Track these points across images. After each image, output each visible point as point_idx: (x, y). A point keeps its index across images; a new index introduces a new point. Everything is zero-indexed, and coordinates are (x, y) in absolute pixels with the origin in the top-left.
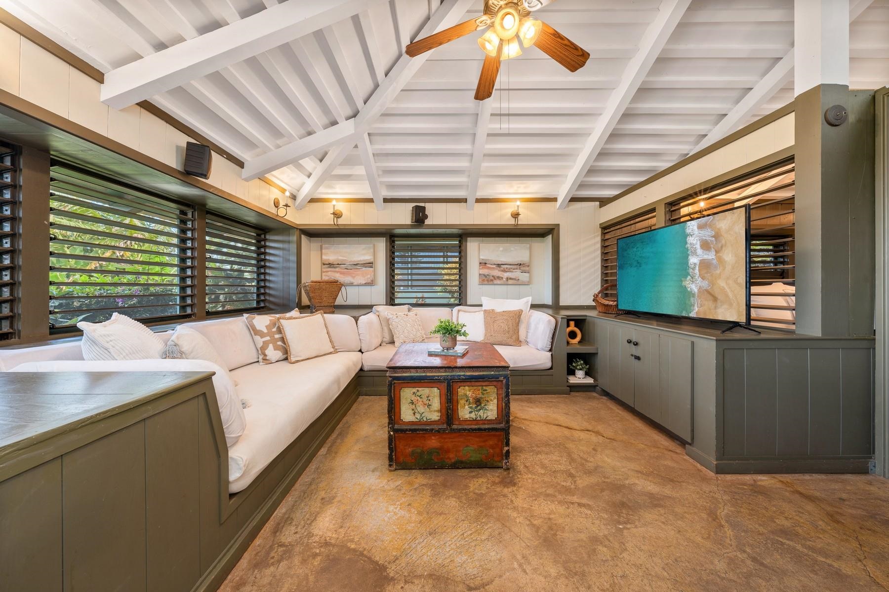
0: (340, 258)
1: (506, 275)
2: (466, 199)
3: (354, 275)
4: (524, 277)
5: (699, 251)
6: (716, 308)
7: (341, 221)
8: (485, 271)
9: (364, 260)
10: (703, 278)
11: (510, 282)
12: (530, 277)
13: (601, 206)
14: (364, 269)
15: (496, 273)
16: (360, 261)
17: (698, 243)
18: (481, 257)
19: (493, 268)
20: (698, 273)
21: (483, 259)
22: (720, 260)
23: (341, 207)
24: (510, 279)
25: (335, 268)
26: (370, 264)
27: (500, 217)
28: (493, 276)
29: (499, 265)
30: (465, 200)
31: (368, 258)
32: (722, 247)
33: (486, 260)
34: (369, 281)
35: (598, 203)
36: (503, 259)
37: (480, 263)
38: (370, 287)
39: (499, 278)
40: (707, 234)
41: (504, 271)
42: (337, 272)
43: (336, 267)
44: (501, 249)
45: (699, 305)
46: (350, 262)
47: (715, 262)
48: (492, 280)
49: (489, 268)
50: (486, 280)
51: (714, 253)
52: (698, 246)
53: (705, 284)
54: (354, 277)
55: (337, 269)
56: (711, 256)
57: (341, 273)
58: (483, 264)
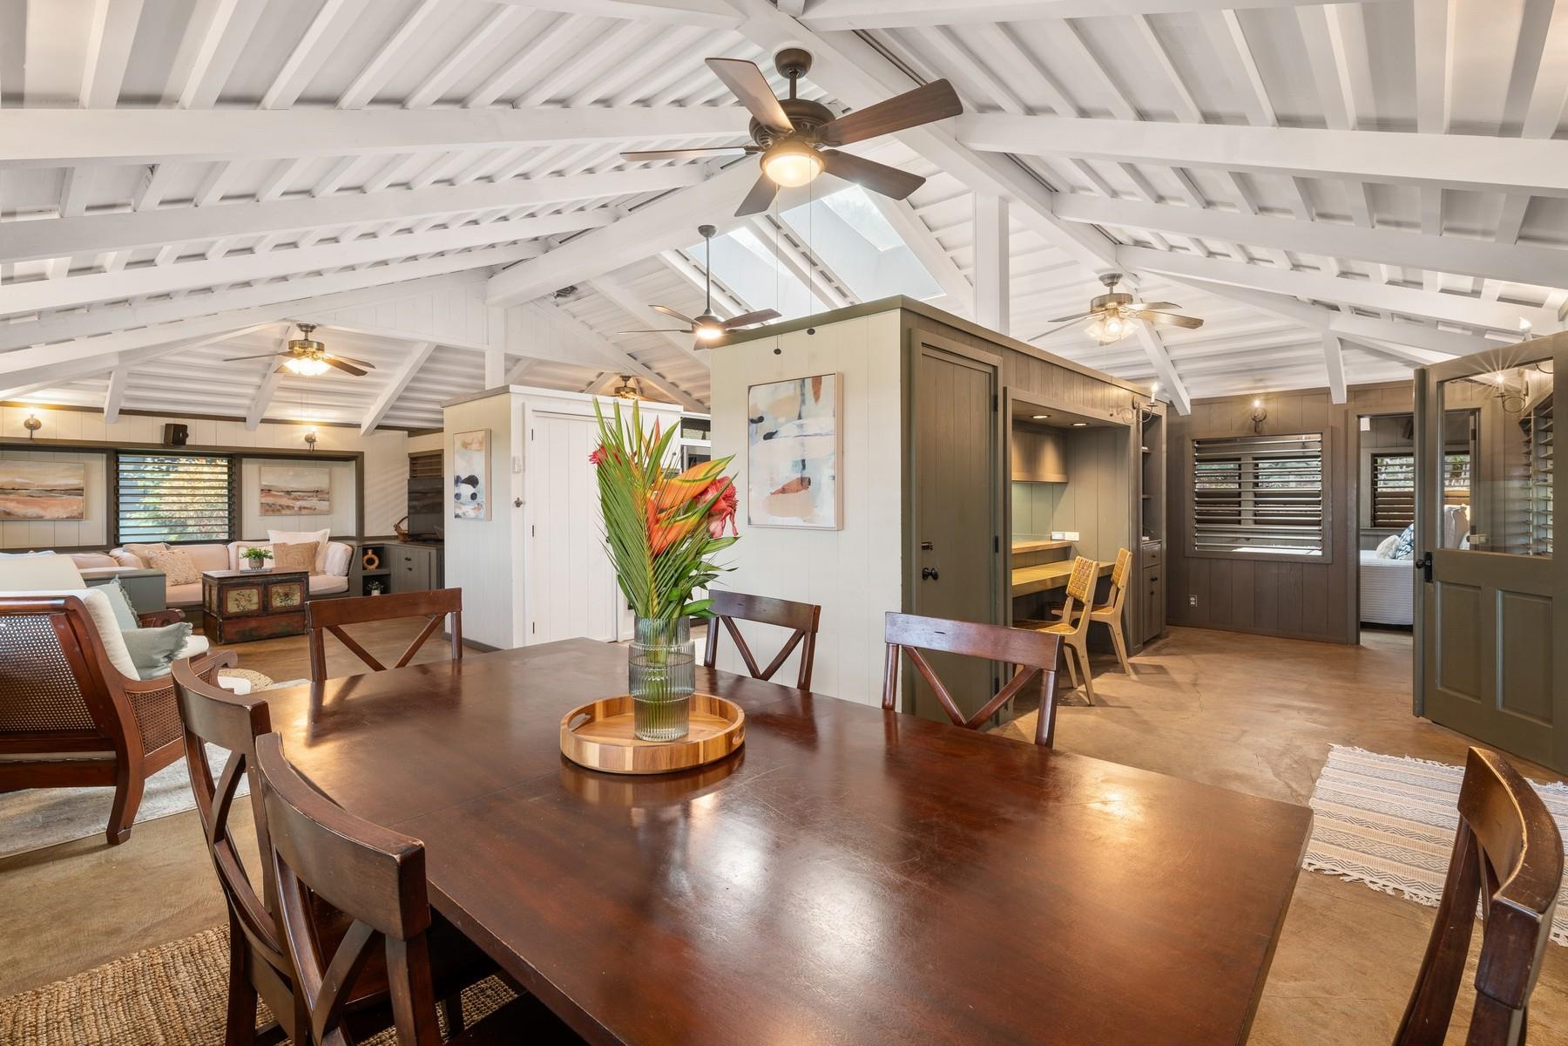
0: (18, 480)
1: (299, 504)
2: (245, 418)
3: (45, 506)
4: (324, 505)
7: (37, 434)
8: (270, 500)
9: (66, 485)
11: (304, 511)
12: (330, 505)
13: (409, 436)
14: (65, 497)
15: (285, 501)
16: (60, 485)
18: (264, 483)
19: (281, 496)
21: (266, 486)
23: (41, 415)
24: (304, 508)
25: (6, 494)
26: (78, 491)
27: (291, 440)
28: (280, 506)
29: (288, 493)
30: (244, 420)
31: (74, 482)
33: (271, 486)
34: (75, 514)
35: (406, 432)
36: (293, 485)
37: (262, 490)
38: (77, 523)
39: (288, 507)
41: (296, 499)
42: (12, 500)
43: (11, 493)
44: (291, 473)
46: (38, 487)
48: (279, 510)
49: (275, 496)
50: (269, 509)
54: (44, 509)
55: (11, 496)
57: (18, 502)
58: (266, 491)
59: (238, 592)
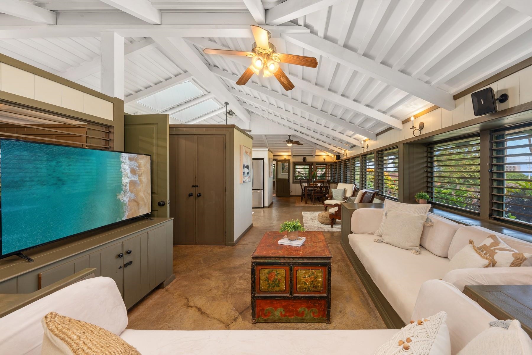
5: (129, 175)
6: (138, 209)
10: (132, 192)
17: (129, 169)
20: (129, 189)
22: (141, 181)
32: (142, 174)
40: (134, 164)
45: (129, 210)
47: (138, 182)
51: (138, 177)
52: (129, 171)
53: (132, 196)
56: (136, 178)
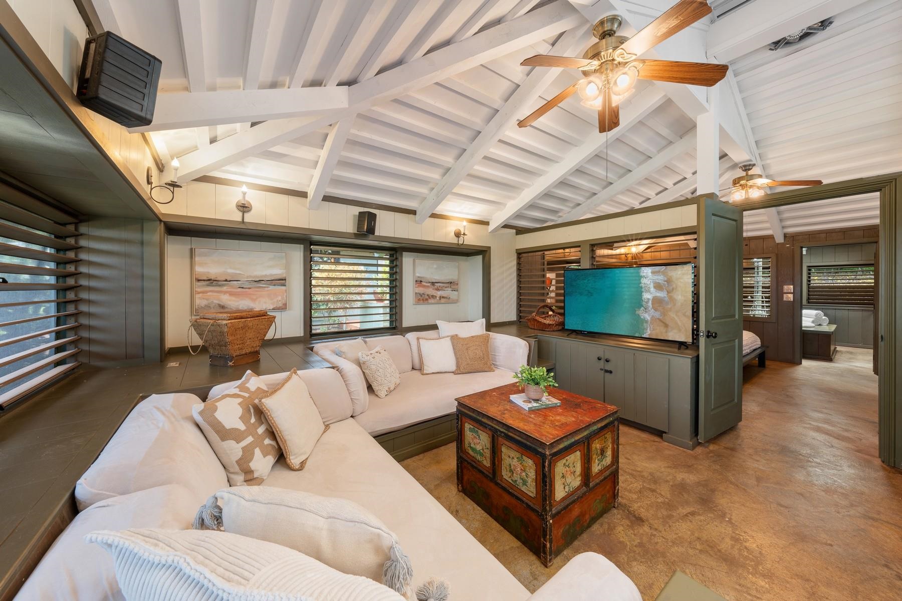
0: (230, 271)
1: (439, 293)
2: (415, 211)
3: (255, 297)
4: (453, 295)
5: (652, 289)
6: (666, 332)
7: (249, 218)
8: (421, 290)
9: (271, 275)
10: (656, 310)
11: (443, 300)
12: (459, 295)
13: (517, 234)
14: (271, 287)
15: (430, 291)
16: (266, 276)
17: (652, 284)
18: (418, 275)
19: (428, 287)
20: (651, 306)
21: (419, 277)
22: (672, 299)
23: (254, 198)
24: (443, 297)
25: (220, 286)
26: (281, 281)
27: (444, 234)
28: (428, 295)
29: (433, 283)
30: (414, 212)
31: (277, 272)
32: (673, 289)
33: (421, 277)
34: (280, 304)
35: (514, 231)
36: (436, 277)
37: (416, 281)
38: (280, 312)
39: (433, 297)
40: (660, 278)
41: (438, 289)
42: (225, 293)
43: (223, 285)
44: (435, 266)
45: (652, 330)
46: (248, 277)
47: (666, 299)
48: (427, 300)
49: (424, 286)
50: (422, 299)
51: (666, 293)
52: (652, 286)
53: (657, 315)
54: (254, 300)
55: (225, 288)
56: (661, 294)
57: (231, 294)
58: (419, 282)
59: (564, 461)
